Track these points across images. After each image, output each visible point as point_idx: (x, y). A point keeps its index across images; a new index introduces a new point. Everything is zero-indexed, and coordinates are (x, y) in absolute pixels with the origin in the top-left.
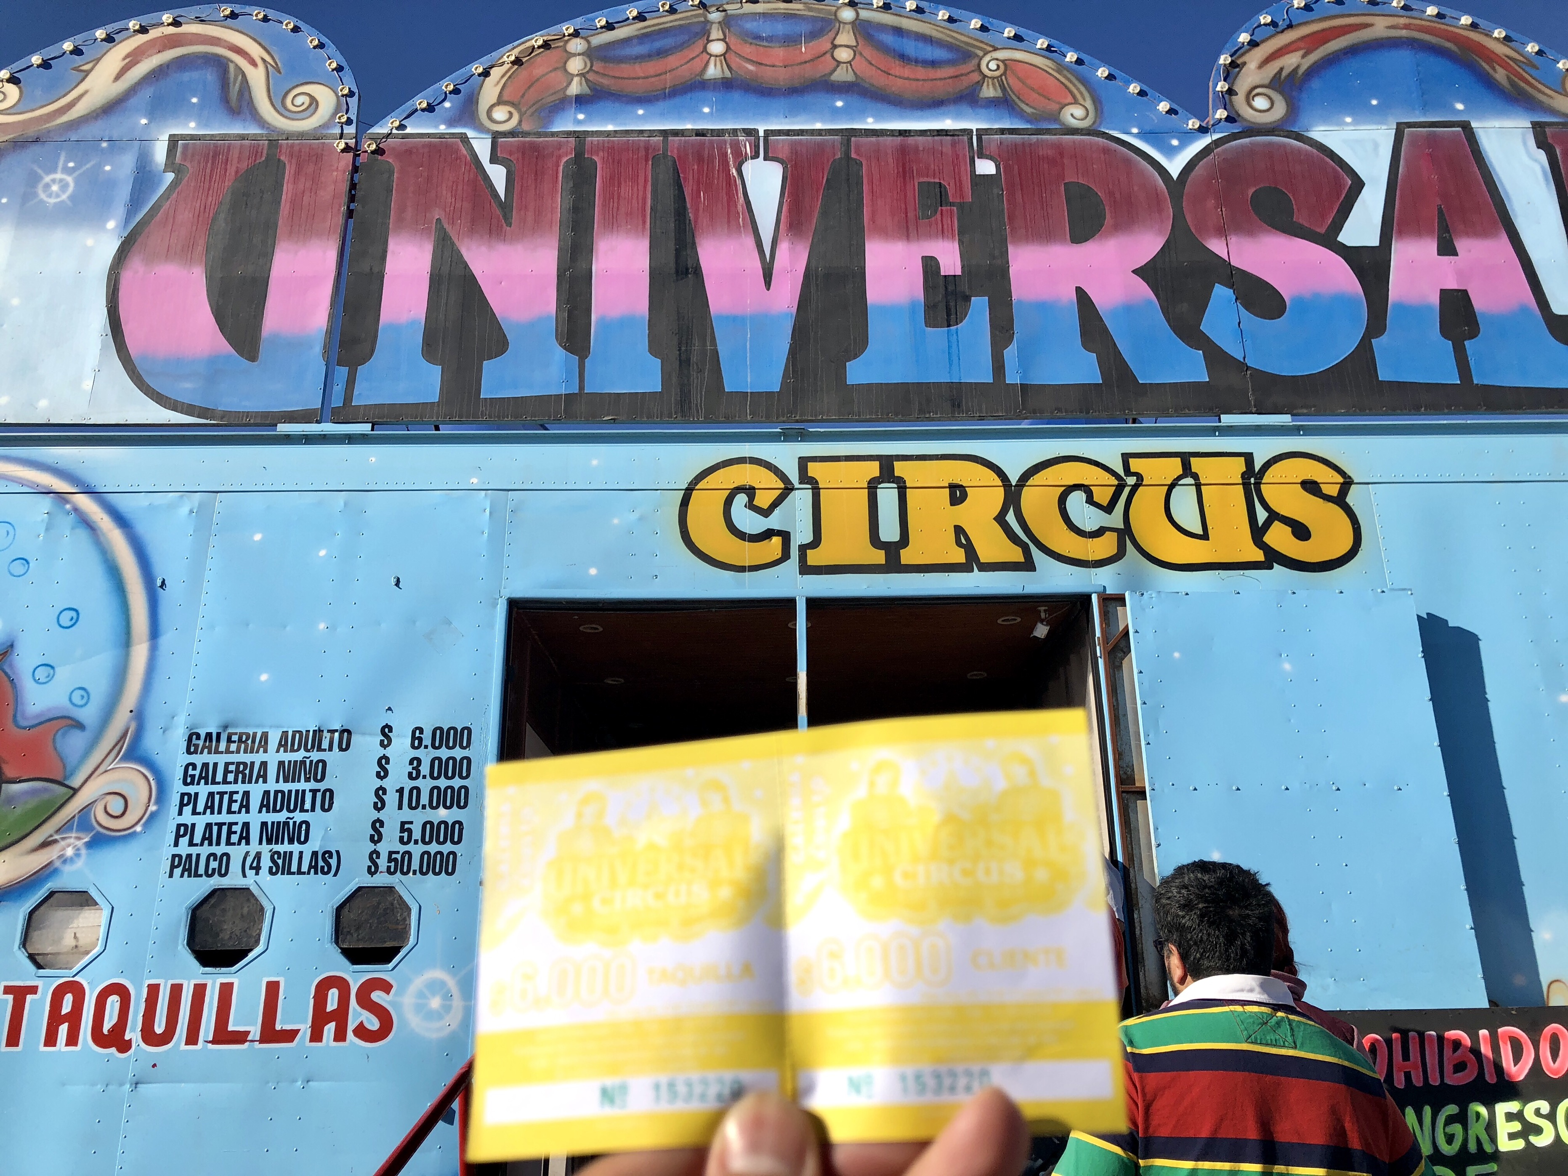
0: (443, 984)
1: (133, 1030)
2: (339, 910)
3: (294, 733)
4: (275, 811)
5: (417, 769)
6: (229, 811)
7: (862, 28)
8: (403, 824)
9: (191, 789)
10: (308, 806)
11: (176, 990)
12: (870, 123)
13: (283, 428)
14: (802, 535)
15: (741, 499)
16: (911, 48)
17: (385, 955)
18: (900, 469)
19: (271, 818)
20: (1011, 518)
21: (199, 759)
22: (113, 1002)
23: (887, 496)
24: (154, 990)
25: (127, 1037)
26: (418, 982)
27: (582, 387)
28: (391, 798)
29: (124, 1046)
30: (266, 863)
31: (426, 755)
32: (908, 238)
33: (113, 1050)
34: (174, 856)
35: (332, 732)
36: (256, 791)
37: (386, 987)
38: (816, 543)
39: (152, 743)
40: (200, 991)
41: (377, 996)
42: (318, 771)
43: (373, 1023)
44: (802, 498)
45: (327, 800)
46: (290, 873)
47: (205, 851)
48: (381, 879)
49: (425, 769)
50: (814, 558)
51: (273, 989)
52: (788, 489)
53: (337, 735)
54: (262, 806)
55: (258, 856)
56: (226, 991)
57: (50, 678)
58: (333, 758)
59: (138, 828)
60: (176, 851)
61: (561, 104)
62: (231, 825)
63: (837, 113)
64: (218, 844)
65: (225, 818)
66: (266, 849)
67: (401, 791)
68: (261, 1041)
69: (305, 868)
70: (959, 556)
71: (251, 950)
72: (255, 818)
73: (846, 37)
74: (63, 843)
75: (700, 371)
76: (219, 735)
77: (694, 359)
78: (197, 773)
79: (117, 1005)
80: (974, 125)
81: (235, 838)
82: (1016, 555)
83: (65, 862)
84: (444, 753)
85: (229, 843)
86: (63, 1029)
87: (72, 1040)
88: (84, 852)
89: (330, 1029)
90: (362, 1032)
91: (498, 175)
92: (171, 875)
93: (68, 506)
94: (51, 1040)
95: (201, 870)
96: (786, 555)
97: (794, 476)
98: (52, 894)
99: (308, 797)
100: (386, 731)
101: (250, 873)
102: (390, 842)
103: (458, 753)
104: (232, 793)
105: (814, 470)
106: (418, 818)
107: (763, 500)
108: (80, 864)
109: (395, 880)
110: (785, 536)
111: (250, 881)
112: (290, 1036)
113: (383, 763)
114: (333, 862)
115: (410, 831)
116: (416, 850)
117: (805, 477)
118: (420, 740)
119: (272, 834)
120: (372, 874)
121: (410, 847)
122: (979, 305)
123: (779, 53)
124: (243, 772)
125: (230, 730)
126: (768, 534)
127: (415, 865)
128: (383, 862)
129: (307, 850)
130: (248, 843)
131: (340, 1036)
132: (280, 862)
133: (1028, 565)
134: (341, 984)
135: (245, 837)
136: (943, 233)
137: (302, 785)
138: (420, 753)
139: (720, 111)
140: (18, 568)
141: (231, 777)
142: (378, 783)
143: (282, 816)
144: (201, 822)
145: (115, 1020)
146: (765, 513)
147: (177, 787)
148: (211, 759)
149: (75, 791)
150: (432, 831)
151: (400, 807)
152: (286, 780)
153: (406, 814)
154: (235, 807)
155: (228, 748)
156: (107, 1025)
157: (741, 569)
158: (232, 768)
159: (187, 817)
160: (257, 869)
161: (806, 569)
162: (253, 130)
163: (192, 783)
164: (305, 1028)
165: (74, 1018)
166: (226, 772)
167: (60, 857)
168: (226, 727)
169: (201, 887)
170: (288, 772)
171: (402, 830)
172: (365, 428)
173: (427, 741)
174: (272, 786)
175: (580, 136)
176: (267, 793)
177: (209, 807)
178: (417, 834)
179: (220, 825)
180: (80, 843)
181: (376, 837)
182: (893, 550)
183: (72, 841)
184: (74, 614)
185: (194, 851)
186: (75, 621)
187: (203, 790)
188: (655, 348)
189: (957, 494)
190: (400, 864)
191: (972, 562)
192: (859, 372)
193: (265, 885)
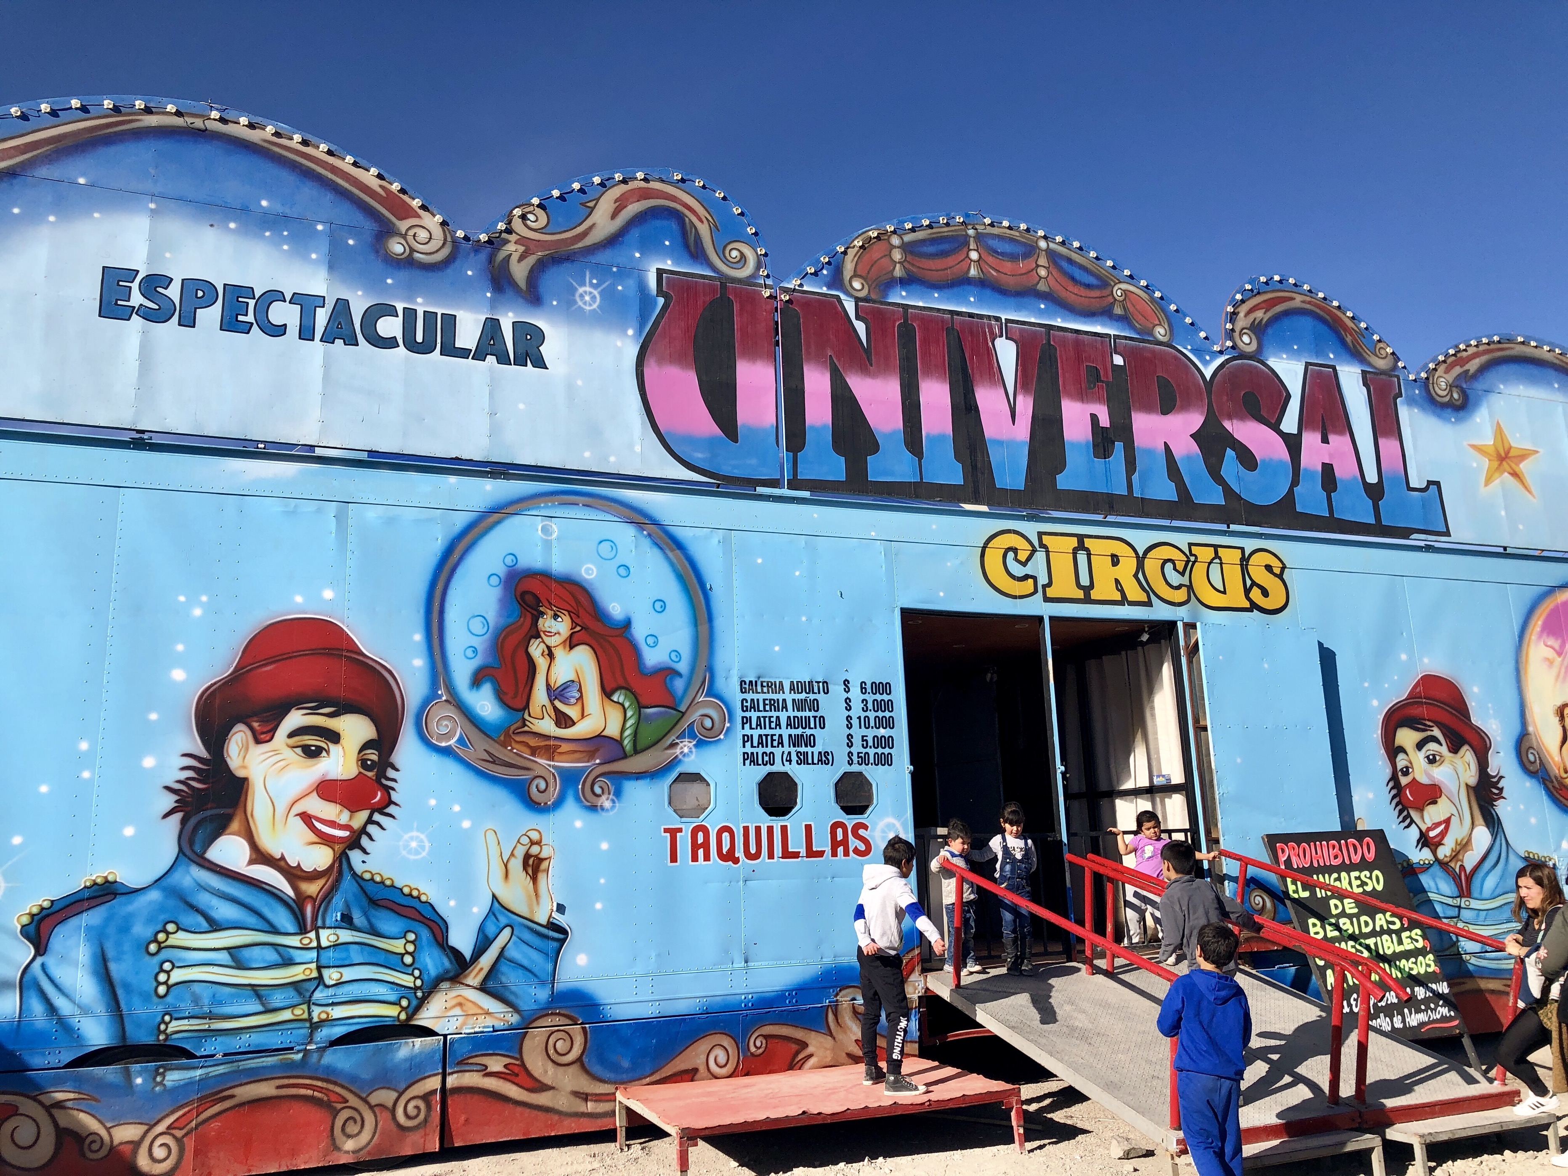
0: (894, 825)
1: (739, 852)
2: (837, 784)
3: (797, 682)
4: (795, 728)
5: (865, 705)
6: (770, 728)
7: (1050, 253)
8: (863, 737)
9: (747, 714)
10: (812, 725)
11: (758, 829)
12: (1059, 322)
13: (760, 490)
14: (1043, 580)
15: (1011, 555)
16: (1078, 274)
17: (861, 810)
18: (1088, 543)
19: (794, 732)
20: (1140, 576)
21: (749, 696)
22: (726, 836)
23: (1082, 557)
24: (746, 829)
25: (737, 856)
26: (881, 825)
27: (921, 478)
28: (855, 722)
29: (736, 861)
30: (794, 758)
31: (870, 698)
32: (1083, 401)
33: (730, 863)
34: (744, 753)
35: (818, 682)
36: (783, 716)
37: (866, 827)
38: (1050, 584)
39: (720, 684)
40: (770, 829)
41: (861, 832)
42: (814, 706)
43: (862, 847)
44: (1040, 556)
45: (821, 722)
46: (808, 764)
47: (760, 750)
48: (855, 768)
49: (870, 706)
50: (1050, 592)
51: (808, 828)
52: (1034, 551)
53: (821, 684)
54: (787, 725)
55: (789, 753)
56: (784, 829)
57: (656, 644)
58: (821, 697)
59: (722, 737)
60: (745, 750)
61: (891, 283)
62: (772, 736)
63: (1041, 313)
64: (767, 746)
65: (768, 731)
66: (793, 750)
67: (859, 718)
68: (807, 857)
69: (816, 761)
70: (1117, 596)
71: (793, 808)
72: (785, 732)
73: (1042, 261)
74: (681, 745)
75: (983, 473)
76: (756, 682)
77: (979, 465)
78: (749, 704)
79: (728, 838)
80: (1112, 332)
81: (775, 743)
82: (1143, 597)
83: (684, 756)
84: (878, 697)
85: (772, 746)
86: (701, 852)
87: (707, 858)
88: (694, 750)
89: (841, 850)
90: (857, 851)
91: (860, 328)
92: (744, 764)
93: (645, 532)
94: (695, 858)
95: (760, 762)
96: (1036, 591)
97: (1036, 544)
98: (680, 774)
99: (812, 720)
100: (846, 682)
101: (787, 764)
102: (857, 748)
103: (885, 697)
104: (770, 717)
105: (1046, 539)
106: (870, 733)
107: (1023, 556)
108: (693, 757)
109: (862, 768)
110: (1035, 578)
111: (787, 768)
112: (821, 854)
113: (848, 700)
114: (830, 757)
115: (866, 741)
116: (872, 751)
117: (1042, 545)
118: (865, 689)
119: (796, 741)
120: (850, 765)
121: (868, 750)
122: (1119, 446)
123: (1008, 266)
124: (774, 705)
125: (761, 679)
126: (1026, 577)
127: (872, 760)
128: (855, 758)
129: (816, 750)
130: (783, 746)
131: (846, 854)
132: (802, 757)
133: (1149, 604)
134: (843, 825)
135: (781, 743)
136: (1099, 400)
137: (807, 713)
138: (866, 696)
139: (980, 301)
140: (622, 571)
141: (768, 708)
142: (847, 713)
143: (799, 731)
144: (756, 733)
145: (728, 846)
146: (1024, 564)
147: (739, 714)
148: (755, 696)
149: (683, 714)
150: (879, 742)
151: (860, 727)
152: (798, 711)
153: (864, 731)
154: (773, 725)
155: (762, 690)
156: (725, 849)
157: (1015, 597)
158: (767, 702)
159: (747, 731)
160: (790, 761)
161: (1047, 599)
162: (709, 273)
163: (747, 710)
164: (828, 849)
165: (706, 845)
166: (765, 705)
167: (682, 752)
168: (759, 678)
169: (762, 771)
170: (799, 705)
171: (863, 740)
172: (806, 494)
173: (869, 690)
174: (791, 713)
175: (906, 307)
176: (789, 717)
177: (759, 725)
178: (870, 743)
179: (767, 736)
180: (691, 745)
181: (850, 745)
182: (1087, 590)
183: (686, 743)
184: (662, 603)
185: (755, 750)
186: (664, 607)
187: (754, 715)
188: (958, 457)
189: (1115, 560)
190: (864, 760)
191: (1124, 601)
192: (1063, 482)
193: (796, 771)
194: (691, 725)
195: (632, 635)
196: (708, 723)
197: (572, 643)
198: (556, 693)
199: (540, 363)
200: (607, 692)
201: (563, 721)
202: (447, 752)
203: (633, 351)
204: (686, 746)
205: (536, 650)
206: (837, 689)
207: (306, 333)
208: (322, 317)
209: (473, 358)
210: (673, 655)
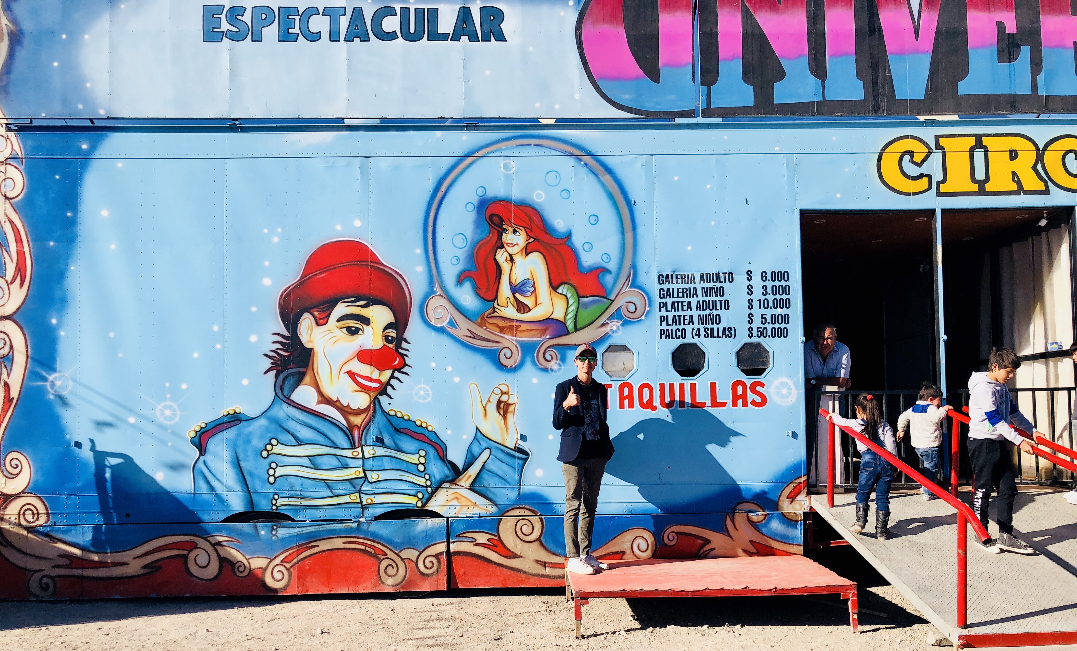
0: (787, 383)
1: (656, 402)
2: (738, 353)
3: (707, 274)
4: (703, 310)
5: (765, 290)
6: (683, 310)
8: (762, 315)
9: (664, 300)
10: (718, 307)
11: (672, 386)
13: (677, 120)
14: (937, 176)
15: (907, 157)
17: (760, 372)
18: (985, 141)
19: (702, 313)
20: (1039, 167)
21: (665, 287)
22: (646, 391)
23: (979, 155)
24: (662, 386)
25: (654, 405)
26: (776, 383)
27: (824, 98)
28: (756, 304)
29: (654, 408)
30: (702, 333)
31: (769, 284)
32: (989, 10)
33: (649, 410)
34: (661, 330)
35: (725, 273)
36: (694, 301)
37: (762, 385)
38: (944, 180)
39: (642, 279)
40: (682, 386)
41: (759, 389)
42: (720, 292)
43: (758, 400)
44: (937, 157)
45: (727, 304)
46: (714, 337)
47: (674, 327)
48: (755, 340)
49: (769, 290)
50: (944, 188)
51: (713, 386)
52: (930, 153)
53: (727, 275)
54: (697, 308)
55: (698, 329)
56: (693, 386)
57: (591, 249)
58: (727, 285)
59: (643, 318)
60: (662, 327)
62: (684, 316)
64: (680, 324)
65: (681, 313)
66: (702, 327)
67: (759, 300)
68: (711, 407)
69: (720, 335)
70: (1014, 187)
71: (701, 370)
72: (695, 313)
74: (611, 324)
75: (883, 88)
76: (672, 275)
77: (880, 81)
78: (665, 293)
79: (648, 392)
81: (687, 322)
82: (1041, 186)
83: (613, 332)
84: (777, 283)
85: (684, 324)
86: (626, 402)
87: (631, 406)
88: (621, 328)
89: (740, 402)
90: (754, 403)
92: (661, 338)
93: (582, 163)
94: (622, 406)
95: (674, 336)
96: (930, 187)
97: (933, 146)
98: (610, 346)
99: (718, 303)
100: (749, 273)
101: (696, 337)
102: (757, 323)
103: (783, 283)
104: (683, 302)
105: (942, 142)
106: (769, 313)
107: (918, 158)
108: (620, 333)
109: (761, 340)
110: (929, 177)
111: (696, 341)
112: (723, 404)
113: (750, 287)
114: (733, 332)
115: (765, 318)
116: (769, 327)
117: (938, 146)
118: (766, 277)
119: (704, 320)
120: (751, 337)
121: (766, 325)
122: (1025, 50)
124: (686, 293)
125: (676, 273)
126: (921, 176)
127: (769, 333)
128: (755, 332)
129: (721, 327)
130: (693, 324)
131: (745, 404)
132: (709, 332)
133: (1046, 192)
134: (743, 384)
135: (691, 321)
136: (1008, 7)
137: (714, 298)
138: (766, 283)
140: (565, 194)
141: (681, 295)
142: (749, 297)
143: (707, 312)
144: (671, 315)
145: (648, 398)
146: (920, 165)
147: (657, 300)
148: (671, 286)
149: (613, 301)
150: (776, 319)
151: (760, 308)
152: (707, 296)
153: (763, 311)
154: (685, 308)
155: (677, 281)
156: (645, 400)
157: (909, 194)
158: (681, 290)
159: (664, 313)
160: (699, 335)
161: (940, 194)
163: (664, 297)
164: (730, 402)
165: (630, 397)
166: (678, 293)
167: (612, 330)
168: (674, 272)
169: (675, 343)
170: (707, 292)
171: (762, 318)
172: (718, 120)
173: (769, 278)
174: (700, 298)
176: (698, 302)
177: (673, 308)
178: (769, 320)
179: (679, 316)
180: (619, 324)
181: (751, 321)
182: (982, 184)
183: (615, 323)
184: (596, 217)
185: (669, 328)
186: (597, 221)
187: (669, 301)
188: (859, 75)
189: (1013, 155)
190: (762, 333)
191: (1020, 190)
192: (964, 88)
193: (704, 343)
194: (619, 309)
195: (572, 243)
196: (632, 308)
197: (527, 251)
198: (516, 289)
199: (501, 37)
200: (554, 287)
201: (522, 307)
202: (441, 330)
203: (573, 17)
204: (615, 325)
205: (501, 257)
206: (741, 279)
207: (334, 37)
208: (344, 22)
209: (451, 40)
210: (605, 257)
